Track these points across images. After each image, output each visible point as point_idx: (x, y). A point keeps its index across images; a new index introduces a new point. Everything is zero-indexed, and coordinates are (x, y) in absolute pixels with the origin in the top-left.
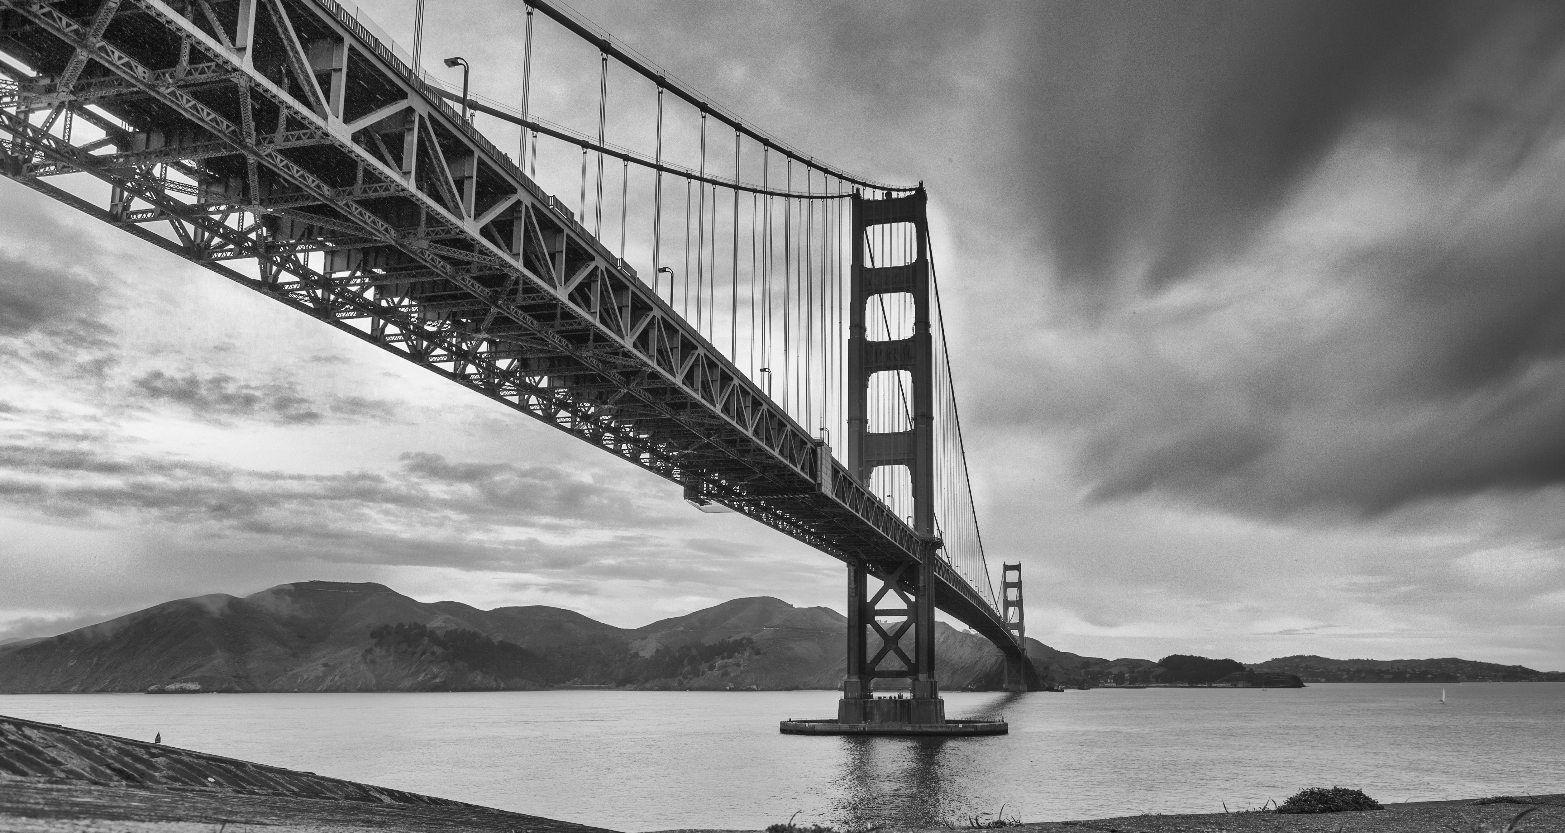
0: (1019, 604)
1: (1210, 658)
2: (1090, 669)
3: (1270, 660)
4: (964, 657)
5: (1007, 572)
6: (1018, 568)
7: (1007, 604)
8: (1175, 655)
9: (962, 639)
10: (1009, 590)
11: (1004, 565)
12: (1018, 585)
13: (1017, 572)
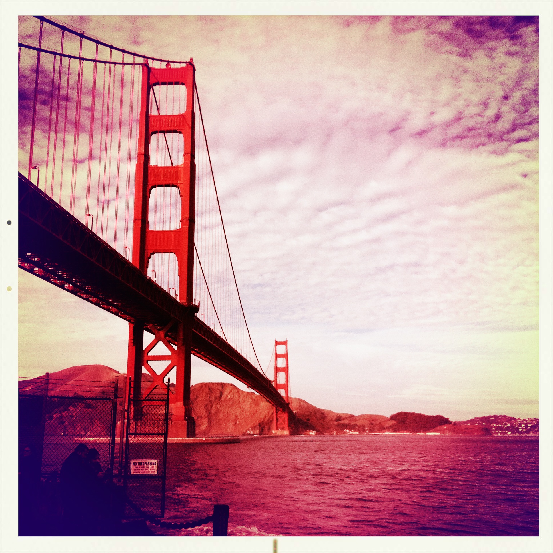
0: (286, 370)
1: (426, 414)
2: (341, 422)
3: (473, 418)
4: (245, 410)
5: (278, 346)
6: (285, 343)
7: (277, 370)
8: (402, 412)
9: (244, 396)
10: (278, 359)
11: (276, 342)
12: (286, 356)
13: (284, 346)
